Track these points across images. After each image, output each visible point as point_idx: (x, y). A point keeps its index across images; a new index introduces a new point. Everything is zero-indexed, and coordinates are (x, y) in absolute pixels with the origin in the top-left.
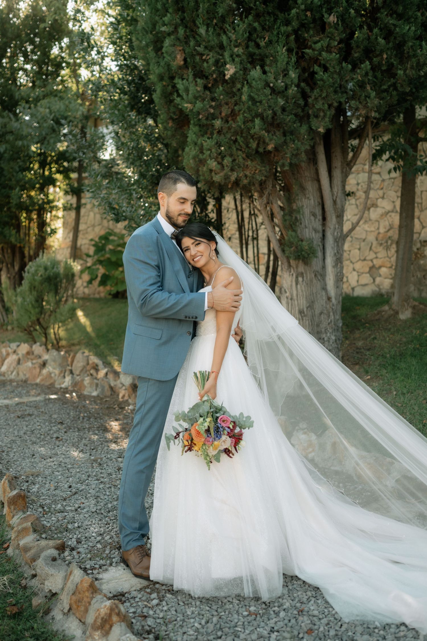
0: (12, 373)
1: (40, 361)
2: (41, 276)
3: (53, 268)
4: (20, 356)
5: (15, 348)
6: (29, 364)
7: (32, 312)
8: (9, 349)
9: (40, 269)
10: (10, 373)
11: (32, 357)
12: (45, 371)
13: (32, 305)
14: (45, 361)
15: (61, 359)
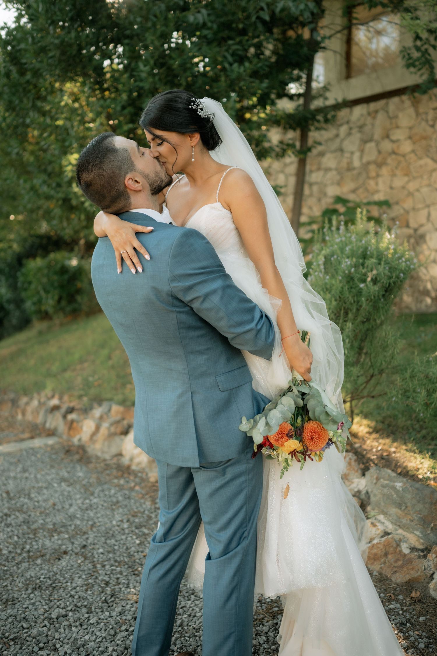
14: (363, 496)
15: (427, 506)
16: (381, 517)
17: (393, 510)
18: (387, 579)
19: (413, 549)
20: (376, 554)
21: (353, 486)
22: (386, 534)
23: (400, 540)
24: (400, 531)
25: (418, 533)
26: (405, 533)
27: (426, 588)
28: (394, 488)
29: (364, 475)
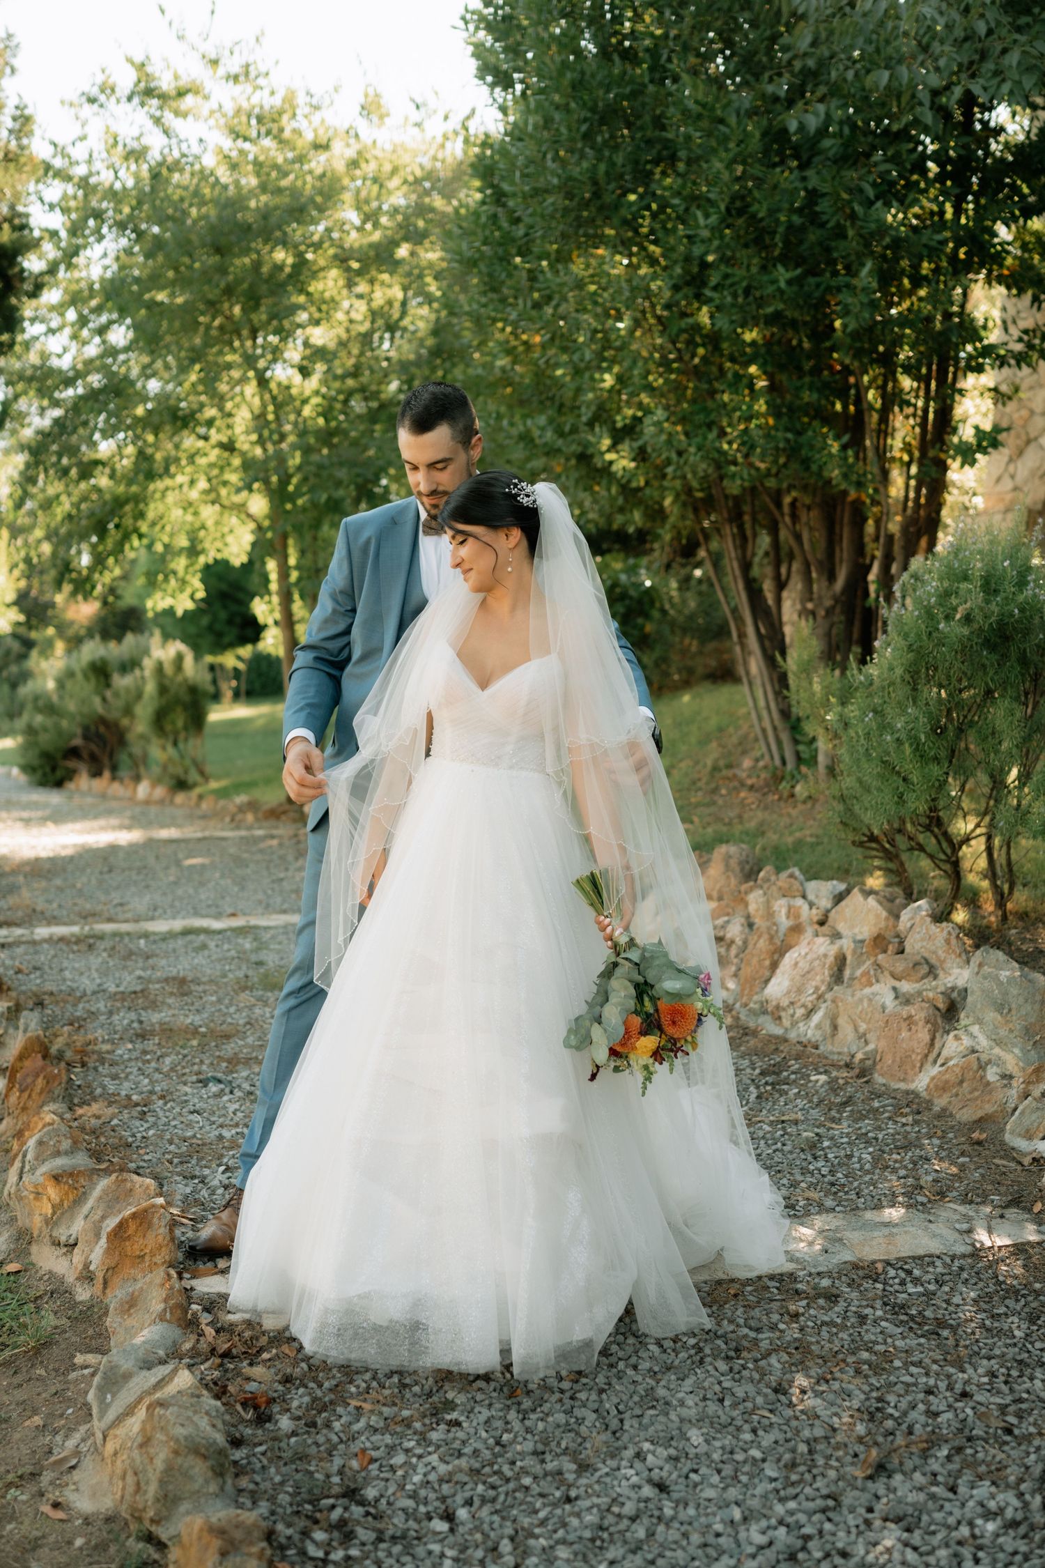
0: (810, 1013)
1: (934, 989)
2: (968, 619)
3: (1022, 583)
4: (846, 944)
5: (825, 903)
6: (883, 992)
7: (914, 778)
8: (799, 902)
9: (964, 586)
10: (800, 1012)
11: (900, 965)
12: (953, 1046)
13: (917, 747)
14: (955, 995)
15: (1037, 1006)
16: (975, 1029)
17: (991, 1016)
18: (951, 1115)
19: (1004, 1076)
20: (947, 1082)
21: (951, 979)
22: (974, 1051)
23: (989, 1062)
24: (997, 1051)
25: (1016, 1051)
26: (1002, 1054)
27: (1003, 1130)
28: (996, 978)
29: (968, 962)
